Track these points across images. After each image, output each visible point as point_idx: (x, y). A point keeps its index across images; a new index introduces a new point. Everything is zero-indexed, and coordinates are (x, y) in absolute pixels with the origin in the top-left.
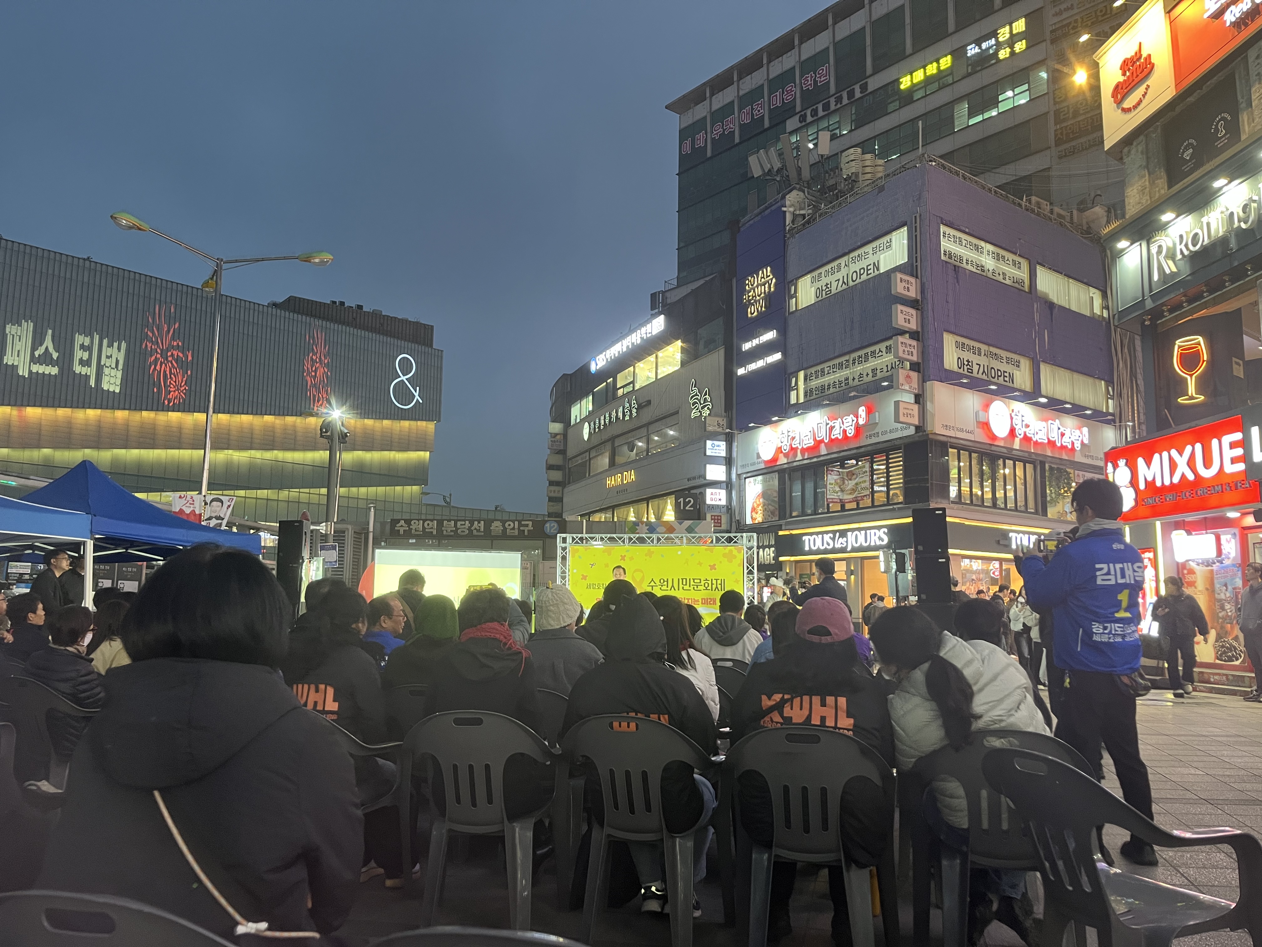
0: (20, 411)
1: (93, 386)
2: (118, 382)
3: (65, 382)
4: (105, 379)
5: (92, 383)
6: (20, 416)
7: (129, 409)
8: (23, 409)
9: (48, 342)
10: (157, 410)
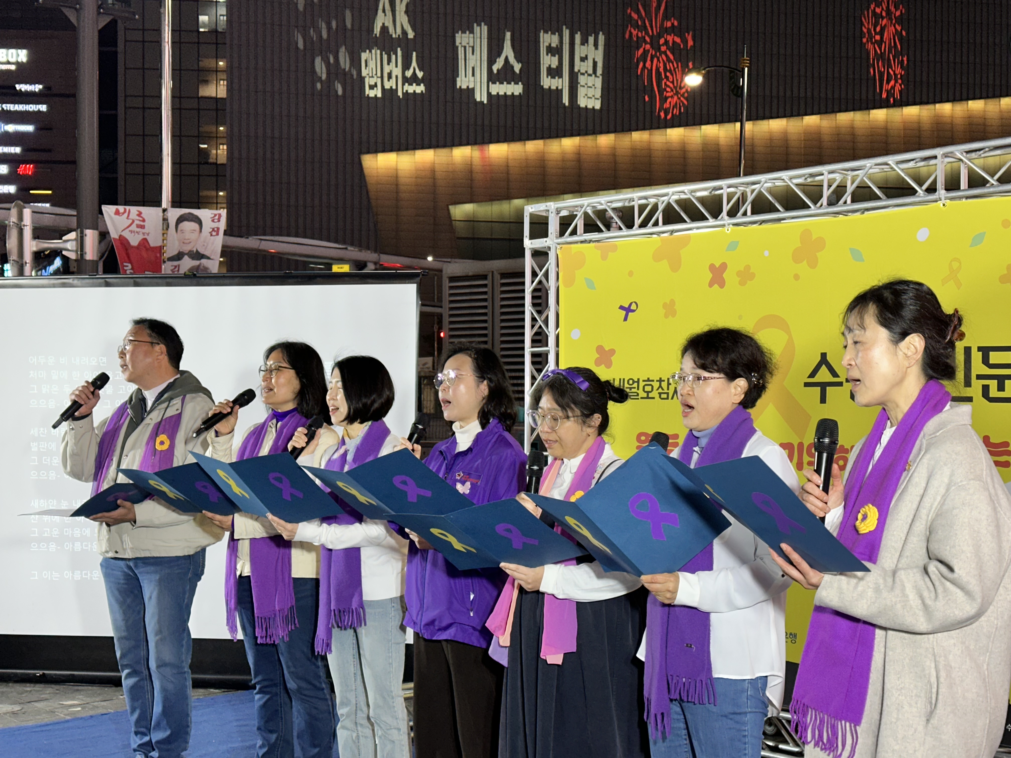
0: (482, 151)
1: (567, 104)
2: (598, 94)
3: (532, 103)
4: (581, 92)
5: (566, 101)
6: (483, 158)
7: (615, 131)
8: (485, 147)
9: (508, 51)
10: (651, 128)
